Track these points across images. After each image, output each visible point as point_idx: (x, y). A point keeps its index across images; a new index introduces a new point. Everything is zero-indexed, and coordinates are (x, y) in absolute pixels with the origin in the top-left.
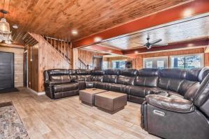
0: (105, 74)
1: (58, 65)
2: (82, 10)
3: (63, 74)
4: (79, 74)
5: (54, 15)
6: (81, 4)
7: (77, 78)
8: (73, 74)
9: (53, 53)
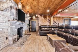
0: (65, 28)
1: (45, 24)
2: (44, 3)
3: (46, 27)
4: (53, 28)
5: (37, 8)
6: (42, 1)
7: (51, 29)
8: (49, 28)
9: (43, 20)
